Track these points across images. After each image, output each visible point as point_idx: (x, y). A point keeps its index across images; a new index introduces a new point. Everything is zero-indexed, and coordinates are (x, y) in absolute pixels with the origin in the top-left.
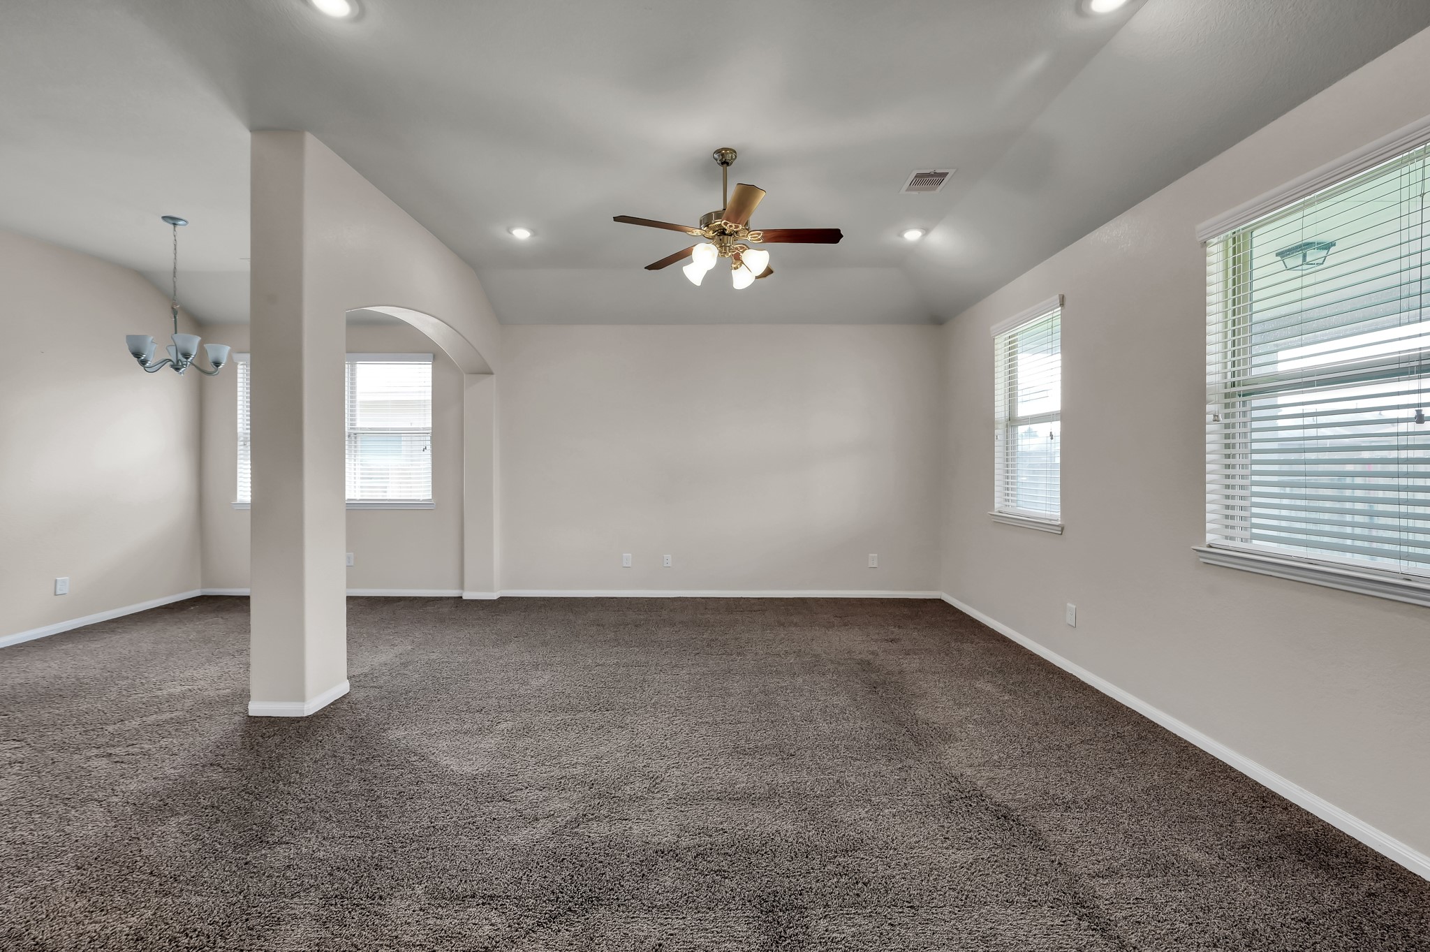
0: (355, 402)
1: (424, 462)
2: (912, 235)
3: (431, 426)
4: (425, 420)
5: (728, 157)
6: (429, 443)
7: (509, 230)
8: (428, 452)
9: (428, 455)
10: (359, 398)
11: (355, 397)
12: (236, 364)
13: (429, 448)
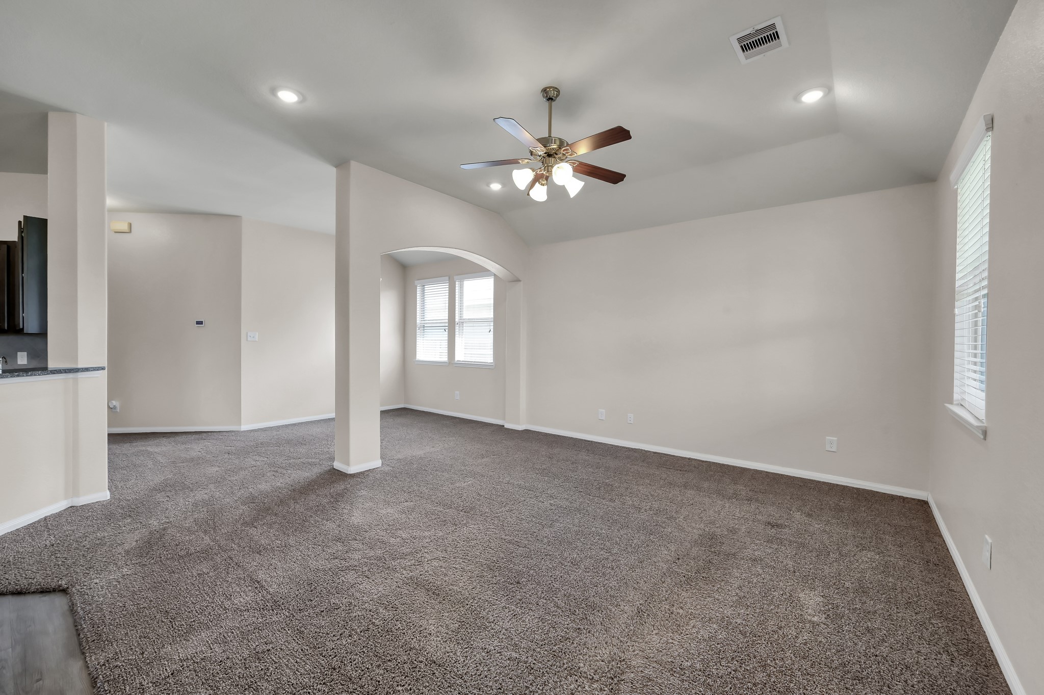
0: (463, 306)
1: (489, 339)
2: (812, 97)
3: (492, 316)
4: (490, 314)
5: (552, 93)
6: (492, 327)
7: (488, 185)
8: (492, 333)
9: (491, 335)
10: (465, 304)
11: (462, 303)
12: (416, 286)
13: (492, 330)
